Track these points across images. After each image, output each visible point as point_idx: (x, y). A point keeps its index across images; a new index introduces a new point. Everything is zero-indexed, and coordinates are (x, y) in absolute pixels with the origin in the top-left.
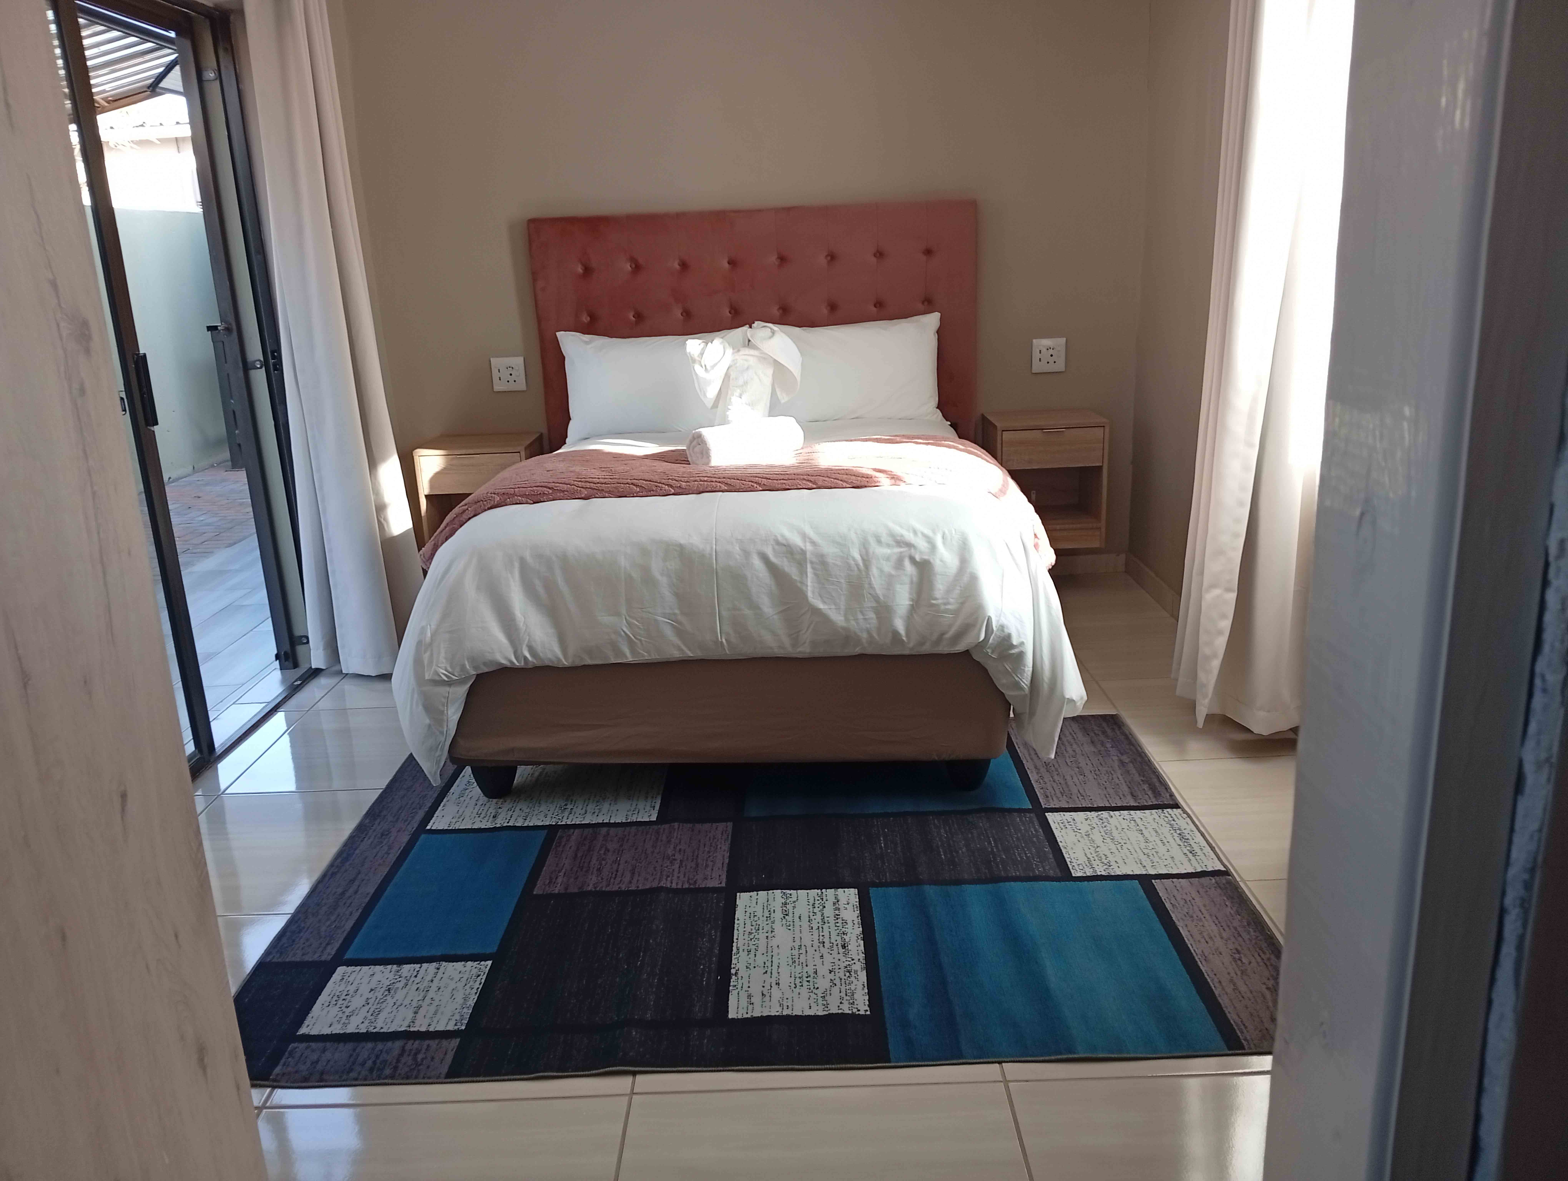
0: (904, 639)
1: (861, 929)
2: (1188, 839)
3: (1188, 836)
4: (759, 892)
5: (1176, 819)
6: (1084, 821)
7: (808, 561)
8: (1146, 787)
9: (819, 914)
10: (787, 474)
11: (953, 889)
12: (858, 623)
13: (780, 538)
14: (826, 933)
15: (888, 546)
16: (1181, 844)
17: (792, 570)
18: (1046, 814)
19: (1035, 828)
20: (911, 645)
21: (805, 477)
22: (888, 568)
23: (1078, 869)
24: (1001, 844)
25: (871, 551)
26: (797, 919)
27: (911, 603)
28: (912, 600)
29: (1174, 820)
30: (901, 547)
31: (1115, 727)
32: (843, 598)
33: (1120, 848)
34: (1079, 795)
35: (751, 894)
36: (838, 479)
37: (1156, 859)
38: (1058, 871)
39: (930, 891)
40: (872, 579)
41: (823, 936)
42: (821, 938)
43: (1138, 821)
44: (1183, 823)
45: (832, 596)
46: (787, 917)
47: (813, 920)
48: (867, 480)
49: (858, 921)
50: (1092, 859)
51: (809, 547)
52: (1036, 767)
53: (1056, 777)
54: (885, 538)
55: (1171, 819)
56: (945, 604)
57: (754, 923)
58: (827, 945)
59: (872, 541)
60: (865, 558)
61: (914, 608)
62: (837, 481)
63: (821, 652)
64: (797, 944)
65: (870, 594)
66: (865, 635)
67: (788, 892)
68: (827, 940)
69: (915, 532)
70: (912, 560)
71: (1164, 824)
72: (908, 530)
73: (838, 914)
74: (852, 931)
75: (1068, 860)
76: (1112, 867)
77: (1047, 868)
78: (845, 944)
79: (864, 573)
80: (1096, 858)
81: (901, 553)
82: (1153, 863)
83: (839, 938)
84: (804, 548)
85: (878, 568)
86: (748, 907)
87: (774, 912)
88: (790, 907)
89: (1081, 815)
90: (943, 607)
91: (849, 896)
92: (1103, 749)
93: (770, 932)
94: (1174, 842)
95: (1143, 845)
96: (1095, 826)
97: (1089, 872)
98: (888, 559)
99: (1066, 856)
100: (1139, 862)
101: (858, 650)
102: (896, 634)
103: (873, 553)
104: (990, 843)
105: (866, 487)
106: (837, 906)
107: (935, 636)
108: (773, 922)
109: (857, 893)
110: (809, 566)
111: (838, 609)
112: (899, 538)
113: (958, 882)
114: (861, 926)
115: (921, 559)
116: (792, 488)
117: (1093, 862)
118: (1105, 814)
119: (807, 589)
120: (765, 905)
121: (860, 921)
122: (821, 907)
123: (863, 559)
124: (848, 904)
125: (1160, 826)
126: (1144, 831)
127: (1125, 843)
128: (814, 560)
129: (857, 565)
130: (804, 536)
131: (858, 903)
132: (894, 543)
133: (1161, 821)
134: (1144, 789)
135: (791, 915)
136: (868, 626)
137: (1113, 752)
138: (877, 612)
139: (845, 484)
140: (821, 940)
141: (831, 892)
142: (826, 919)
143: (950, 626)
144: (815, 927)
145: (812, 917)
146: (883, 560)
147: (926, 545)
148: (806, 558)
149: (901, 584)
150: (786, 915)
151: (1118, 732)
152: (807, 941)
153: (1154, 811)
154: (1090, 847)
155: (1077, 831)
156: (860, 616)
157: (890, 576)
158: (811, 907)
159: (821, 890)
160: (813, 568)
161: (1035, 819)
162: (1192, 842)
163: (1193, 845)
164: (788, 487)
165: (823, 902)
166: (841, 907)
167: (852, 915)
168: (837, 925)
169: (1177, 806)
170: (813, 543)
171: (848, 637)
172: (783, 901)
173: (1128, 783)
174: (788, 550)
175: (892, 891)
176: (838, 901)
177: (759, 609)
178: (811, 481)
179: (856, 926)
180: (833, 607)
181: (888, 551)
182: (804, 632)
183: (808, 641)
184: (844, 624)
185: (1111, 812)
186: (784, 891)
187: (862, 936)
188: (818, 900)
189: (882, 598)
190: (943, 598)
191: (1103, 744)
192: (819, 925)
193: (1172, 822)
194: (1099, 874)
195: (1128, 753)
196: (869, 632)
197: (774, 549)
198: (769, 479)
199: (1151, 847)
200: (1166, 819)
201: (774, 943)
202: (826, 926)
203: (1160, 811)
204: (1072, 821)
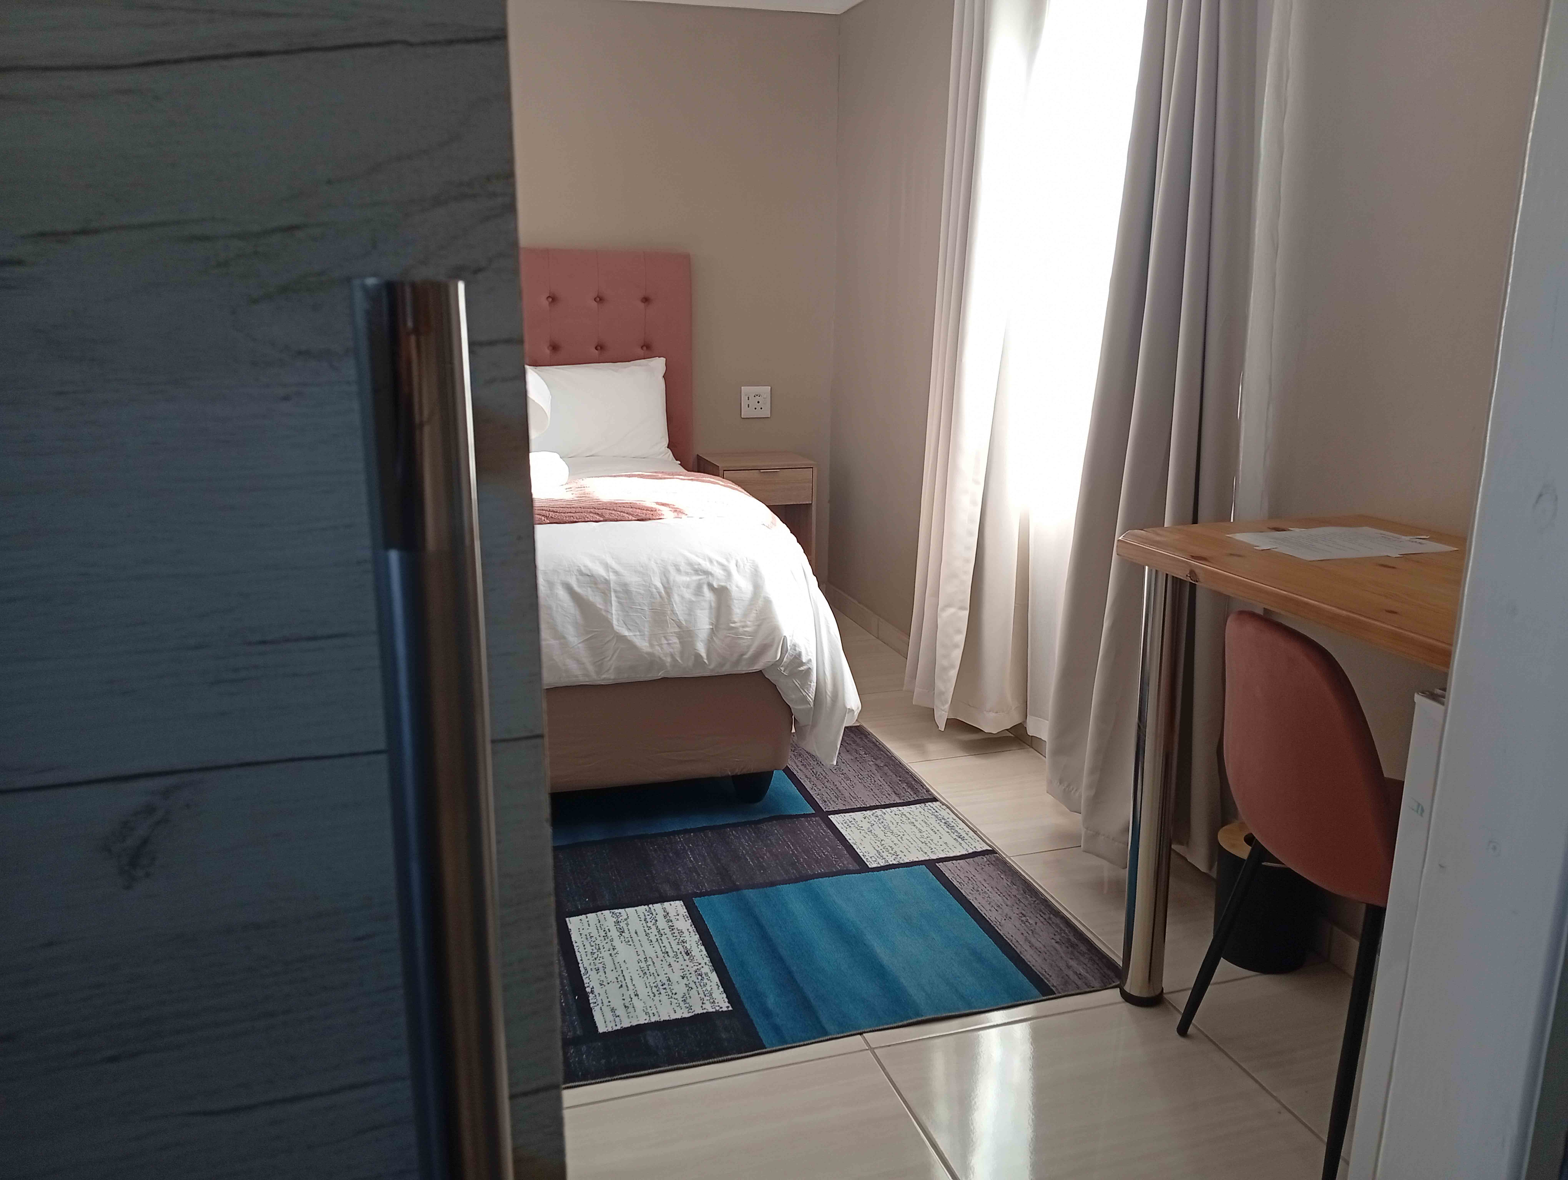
0: (706, 661)
1: (698, 936)
2: (953, 826)
3: (953, 824)
4: (588, 915)
5: (938, 811)
6: (863, 820)
7: (612, 590)
8: (904, 785)
9: (654, 928)
10: (573, 507)
11: (769, 890)
12: (662, 648)
13: (583, 568)
14: (666, 943)
15: (687, 574)
16: (949, 831)
17: (596, 600)
18: (829, 816)
19: (823, 830)
20: (711, 667)
21: (592, 510)
22: (688, 595)
23: (872, 861)
24: (799, 847)
25: (671, 579)
26: (634, 935)
27: (711, 627)
28: (712, 624)
29: (937, 812)
30: (699, 575)
31: (862, 736)
32: (646, 625)
33: (900, 840)
34: (852, 798)
35: (580, 917)
36: (624, 512)
37: (933, 846)
38: (855, 864)
39: (751, 894)
40: (674, 605)
41: (664, 947)
42: (663, 949)
43: (908, 815)
44: (945, 813)
45: (636, 623)
46: (623, 934)
47: (650, 934)
48: (652, 513)
49: (692, 929)
50: (881, 851)
51: (612, 577)
52: (806, 777)
53: (826, 784)
54: (684, 567)
55: (934, 811)
56: (743, 627)
57: (593, 944)
58: (671, 954)
59: (672, 570)
60: (666, 586)
61: (713, 632)
62: (624, 514)
63: (625, 678)
64: (642, 957)
65: (672, 620)
66: (669, 659)
67: (616, 911)
68: (669, 949)
69: (711, 561)
70: (710, 586)
71: (930, 816)
72: (705, 560)
73: (672, 925)
74: (690, 939)
75: (861, 854)
76: (899, 856)
77: (845, 863)
78: (687, 951)
79: (666, 600)
80: (884, 850)
81: (700, 580)
82: (932, 849)
83: (680, 947)
84: (607, 578)
85: (678, 595)
86: (581, 930)
87: (609, 931)
88: (623, 924)
89: (858, 815)
90: (741, 630)
91: (677, 908)
92: (858, 756)
93: (612, 950)
94: (943, 830)
95: (918, 835)
96: (873, 822)
97: (882, 863)
98: (688, 586)
99: (858, 851)
100: (920, 850)
101: (661, 674)
102: (698, 656)
103: (674, 581)
104: (789, 847)
105: (650, 519)
106: (668, 918)
107: (735, 657)
108: (612, 940)
109: (683, 905)
110: (613, 594)
111: (643, 635)
112: (696, 567)
113: (773, 884)
114: (696, 933)
115: (718, 585)
116: (580, 520)
117: (882, 853)
118: (878, 812)
119: (612, 617)
120: (598, 926)
121: (694, 928)
122: (654, 921)
123: (665, 588)
124: (678, 915)
125: (927, 818)
126: (916, 823)
127: (903, 835)
128: (618, 589)
129: (659, 593)
130: (607, 567)
131: (687, 913)
132: (692, 572)
133: (927, 814)
134: (904, 788)
135: (626, 931)
136: (671, 650)
137: (868, 758)
138: (680, 636)
139: (630, 517)
140: (664, 951)
141: (657, 907)
142: (662, 932)
143: (749, 647)
144: (654, 940)
145: (648, 931)
146: (684, 587)
147: (722, 572)
148: (610, 588)
149: (701, 609)
150: (622, 932)
151: (866, 741)
152: (650, 952)
153: (918, 806)
154: (876, 841)
155: (860, 828)
156: (664, 642)
157: (691, 602)
158: (644, 922)
159: (648, 906)
160: (617, 597)
161: (821, 822)
162: (957, 829)
163: (959, 831)
164: (576, 520)
165: (653, 917)
166: (673, 918)
167: (685, 924)
168: (675, 935)
169: (935, 800)
170: (616, 573)
171: (653, 661)
172: (615, 920)
173: (888, 783)
174: (592, 580)
175: (715, 898)
176: (668, 914)
177: (564, 638)
178: (598, 514)
179: (693, 934)
180: (638, 633)
181: (687, 579)
182: (609, 658)
183: (613, 667)
184: (649, 650)
185: (883, 810)
186: (611, 911)
187: (701, 942)
188: (648, 915)
189: (684, 623)
190: (741, 622)
191: (856, 751)
192: (657, 937)
193: (936, 814)
194: (891, 863)
195: (881, 758)
196: (672, 656)
197: (577, 579)
198: (557, 512)
199: (926, 836)
200: (930, 811)
201: (619, 959)
202: (664, 938)
203: (923, 805)
204: (853, 821)
